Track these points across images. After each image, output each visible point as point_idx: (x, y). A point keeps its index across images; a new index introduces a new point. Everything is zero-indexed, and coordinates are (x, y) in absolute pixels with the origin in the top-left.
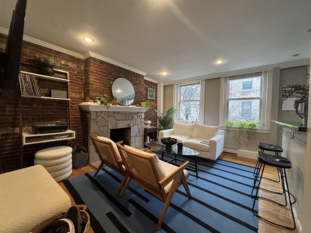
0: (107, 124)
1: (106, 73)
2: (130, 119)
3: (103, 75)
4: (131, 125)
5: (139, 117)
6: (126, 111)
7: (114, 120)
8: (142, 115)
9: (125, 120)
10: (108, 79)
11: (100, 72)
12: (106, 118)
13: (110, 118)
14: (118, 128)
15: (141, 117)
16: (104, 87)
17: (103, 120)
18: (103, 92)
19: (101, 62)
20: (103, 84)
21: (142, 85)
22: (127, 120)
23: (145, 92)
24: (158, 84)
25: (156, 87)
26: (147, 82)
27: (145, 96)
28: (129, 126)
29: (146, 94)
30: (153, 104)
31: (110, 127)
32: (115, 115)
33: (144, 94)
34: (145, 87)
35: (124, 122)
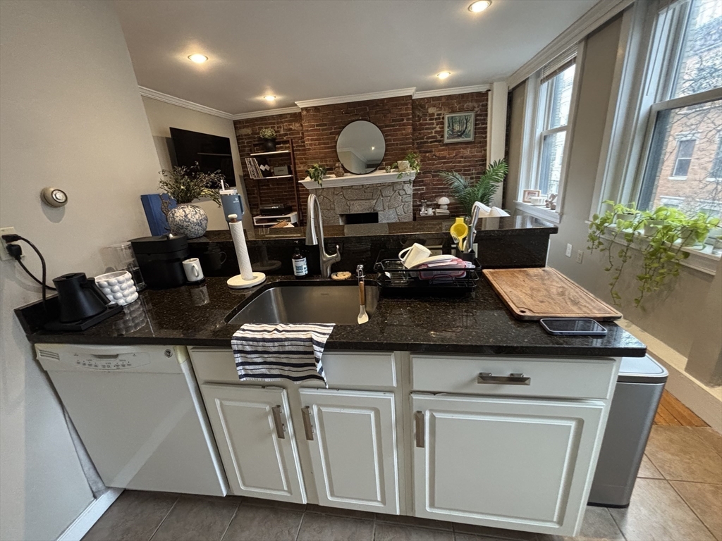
0: (333, 206)
1: (325, 125)
2: (375, 197)
3: (323, 130)
4: (379, 208)
5: (397, 193)
6: (365, 183)
7: (344, 200)
8: (405, 188)
9: (365, 200)
10: (331, 134)
11: (317, 126)
12: (331, 198)
13: (336, 197)
14: (352, 213)
15: (402, 192)
16: (326, 148)
17: (327, 201)
18: (325, 157)
19: (316, 109)
20: (324, 143)
21: (405, 121)
22: (369, 199)
23: (438, 129)
24: (489, 90)
25: (481, 104)
26: (444, 100)
27: (439, 138)
28: (374, 210)
29: (441, 133)
30: (467, 152)
31: (339, 211)
32: (344, 191)
33: (434, 134)
34: (438, 115)
35: (363, 202)
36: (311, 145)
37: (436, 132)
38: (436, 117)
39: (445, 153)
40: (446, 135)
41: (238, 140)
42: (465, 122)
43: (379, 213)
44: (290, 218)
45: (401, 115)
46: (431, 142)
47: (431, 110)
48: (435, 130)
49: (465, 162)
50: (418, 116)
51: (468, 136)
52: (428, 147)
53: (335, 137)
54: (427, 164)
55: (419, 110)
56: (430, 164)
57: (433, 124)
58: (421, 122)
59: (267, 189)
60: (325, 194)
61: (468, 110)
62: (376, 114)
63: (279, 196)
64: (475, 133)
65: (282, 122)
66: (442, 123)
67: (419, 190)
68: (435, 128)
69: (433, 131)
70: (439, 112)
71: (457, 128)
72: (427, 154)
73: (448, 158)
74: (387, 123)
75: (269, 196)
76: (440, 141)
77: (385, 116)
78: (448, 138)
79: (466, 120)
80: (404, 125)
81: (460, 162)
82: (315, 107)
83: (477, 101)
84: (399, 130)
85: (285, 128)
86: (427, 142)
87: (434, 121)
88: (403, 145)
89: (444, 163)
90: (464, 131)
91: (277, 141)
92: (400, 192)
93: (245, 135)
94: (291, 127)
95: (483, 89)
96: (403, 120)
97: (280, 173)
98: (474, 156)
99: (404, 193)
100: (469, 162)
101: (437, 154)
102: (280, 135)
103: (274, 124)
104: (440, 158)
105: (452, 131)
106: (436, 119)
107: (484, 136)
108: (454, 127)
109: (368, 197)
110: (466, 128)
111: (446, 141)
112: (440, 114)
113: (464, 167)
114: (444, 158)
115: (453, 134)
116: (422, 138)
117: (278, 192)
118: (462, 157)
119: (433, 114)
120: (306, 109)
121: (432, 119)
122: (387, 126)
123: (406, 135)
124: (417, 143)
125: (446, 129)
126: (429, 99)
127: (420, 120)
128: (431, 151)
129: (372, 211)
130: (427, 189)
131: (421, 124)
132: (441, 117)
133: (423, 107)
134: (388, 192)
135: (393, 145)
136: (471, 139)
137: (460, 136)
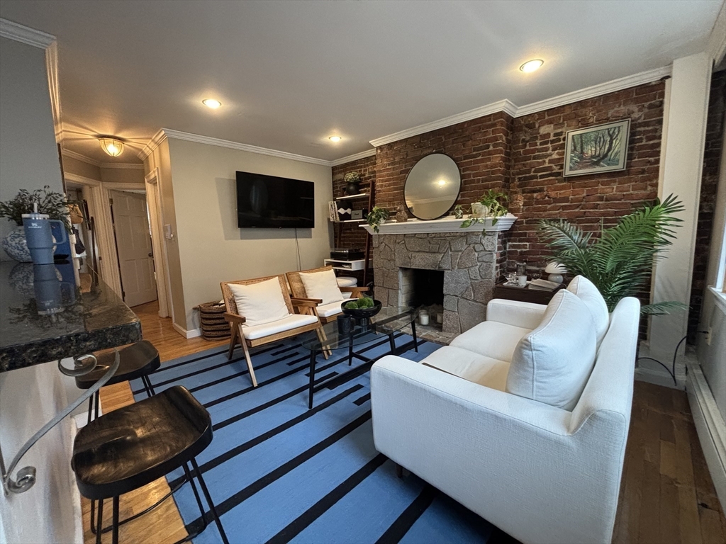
0: (393, 256)
1: (397, 163)
2: (442, 250)
3: (394, 169)
4: (445, 266)
5: (471, 247)
6: (429, 230)
7: (405, 250)
8: (484, 242)
9: (429, 252)
10: (401, 172)
11: (389, 165)
12: (391, 246)
13: (397, 246)
14: (413, 267)
16: (395, 189)
17: (388, 249)
21: (491, 148)
22: (435, 253)
23: (555, 156)
24: (668, 77)
25: (646, 104)
26: (568, 111)
27: (556, 169)
28: (440, 267)
29: (560, 163)
30: (613, 189)
31: (399, 263)
32: (407, 240)
33: (547, 165)
34: (556, 135)
35: (427, 256)
36: (381, 186)
37: (551, 162)
38: (552, 138)
39: (567, 193)
40: (568, 164)
41: (333, 185)
42: (609, 139)
43: (446, 271)
44: (350, 264)
45: (486, 141)
46: (542, 177)
47: (544, 130)
48: (550, 158)
49: (606, 206)
50: (523, 140)
51: (616, 162)
52: (538, 183)
53: (405, 176)
54: (535, 209)
55: (526, 132)
56: (539, 210)
57: (547, 149)
58: (528, 148)
59: (350, 233)
60: (386, 241)
61: (617, 119)
62: (453, 143)
63: (358, 241)
64: (630, 157)
65: (368, 165)
66: (563, 147)
67: (518, 247)
68: (551, 155)
69: (547, 160)
70: (559, 130)
71: (590, 151)
72: (535, 195)
73: (573, 201)
74: (466, 153)
75: (350, 241)
76: (560, 174)
77: (464, 145)
78: (571, 169)
79: (611, 136)
80: (490, 153)
81: (596, 207)
82: (389, 145)
83: (636, 101)
84: (482, 161)
85: (370, 170)
86: (536, 177)
87: (549, 145)
88: (486, 180)
89: (564, 208)
90: (606, 155)
91: (360, 184)
92: (476, 246)
93: (339, 180)
94: (375, 169)
95: (651, 77)
96: (488, 147)
97: (356, 217)
98: (630, 197)
99: (482, 248)
100: (616, 206)
101: (553, 194)
102: (366, 179)
103: (361, 167)
104: (556, 200)
105: (581, 158)
106: (552, 142)
107: (652, 159)
108: (585, 151)
109: (433, 250)
110: (609, 149)
111: (568, 172)
112: (561, 134)
113: (603, 214)
114: (566, 199)
115: (582, 160)
116: (529, 171)
117: (357, 237)
118: (601, 199)
119: (548, 135)
120: (380, 148)
121: (546, 143)
122: (466, 158)
123: (492, 167)
124: (520, 179)
125: (569, 155)
126: (541, 114)
127: (525, 146)
128: (541, 190)
129: (437, 269)
130: (532, 246)
131: (527, 152)
132: (562, 137)
133: (531, 126)
134: (461, 245)
135: (473, 181)
136: (620, 166)
137: (597, 164)
